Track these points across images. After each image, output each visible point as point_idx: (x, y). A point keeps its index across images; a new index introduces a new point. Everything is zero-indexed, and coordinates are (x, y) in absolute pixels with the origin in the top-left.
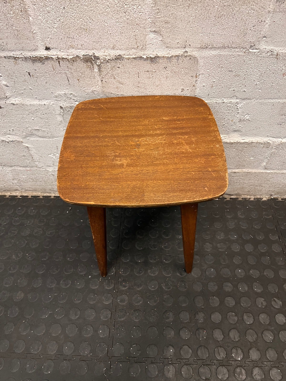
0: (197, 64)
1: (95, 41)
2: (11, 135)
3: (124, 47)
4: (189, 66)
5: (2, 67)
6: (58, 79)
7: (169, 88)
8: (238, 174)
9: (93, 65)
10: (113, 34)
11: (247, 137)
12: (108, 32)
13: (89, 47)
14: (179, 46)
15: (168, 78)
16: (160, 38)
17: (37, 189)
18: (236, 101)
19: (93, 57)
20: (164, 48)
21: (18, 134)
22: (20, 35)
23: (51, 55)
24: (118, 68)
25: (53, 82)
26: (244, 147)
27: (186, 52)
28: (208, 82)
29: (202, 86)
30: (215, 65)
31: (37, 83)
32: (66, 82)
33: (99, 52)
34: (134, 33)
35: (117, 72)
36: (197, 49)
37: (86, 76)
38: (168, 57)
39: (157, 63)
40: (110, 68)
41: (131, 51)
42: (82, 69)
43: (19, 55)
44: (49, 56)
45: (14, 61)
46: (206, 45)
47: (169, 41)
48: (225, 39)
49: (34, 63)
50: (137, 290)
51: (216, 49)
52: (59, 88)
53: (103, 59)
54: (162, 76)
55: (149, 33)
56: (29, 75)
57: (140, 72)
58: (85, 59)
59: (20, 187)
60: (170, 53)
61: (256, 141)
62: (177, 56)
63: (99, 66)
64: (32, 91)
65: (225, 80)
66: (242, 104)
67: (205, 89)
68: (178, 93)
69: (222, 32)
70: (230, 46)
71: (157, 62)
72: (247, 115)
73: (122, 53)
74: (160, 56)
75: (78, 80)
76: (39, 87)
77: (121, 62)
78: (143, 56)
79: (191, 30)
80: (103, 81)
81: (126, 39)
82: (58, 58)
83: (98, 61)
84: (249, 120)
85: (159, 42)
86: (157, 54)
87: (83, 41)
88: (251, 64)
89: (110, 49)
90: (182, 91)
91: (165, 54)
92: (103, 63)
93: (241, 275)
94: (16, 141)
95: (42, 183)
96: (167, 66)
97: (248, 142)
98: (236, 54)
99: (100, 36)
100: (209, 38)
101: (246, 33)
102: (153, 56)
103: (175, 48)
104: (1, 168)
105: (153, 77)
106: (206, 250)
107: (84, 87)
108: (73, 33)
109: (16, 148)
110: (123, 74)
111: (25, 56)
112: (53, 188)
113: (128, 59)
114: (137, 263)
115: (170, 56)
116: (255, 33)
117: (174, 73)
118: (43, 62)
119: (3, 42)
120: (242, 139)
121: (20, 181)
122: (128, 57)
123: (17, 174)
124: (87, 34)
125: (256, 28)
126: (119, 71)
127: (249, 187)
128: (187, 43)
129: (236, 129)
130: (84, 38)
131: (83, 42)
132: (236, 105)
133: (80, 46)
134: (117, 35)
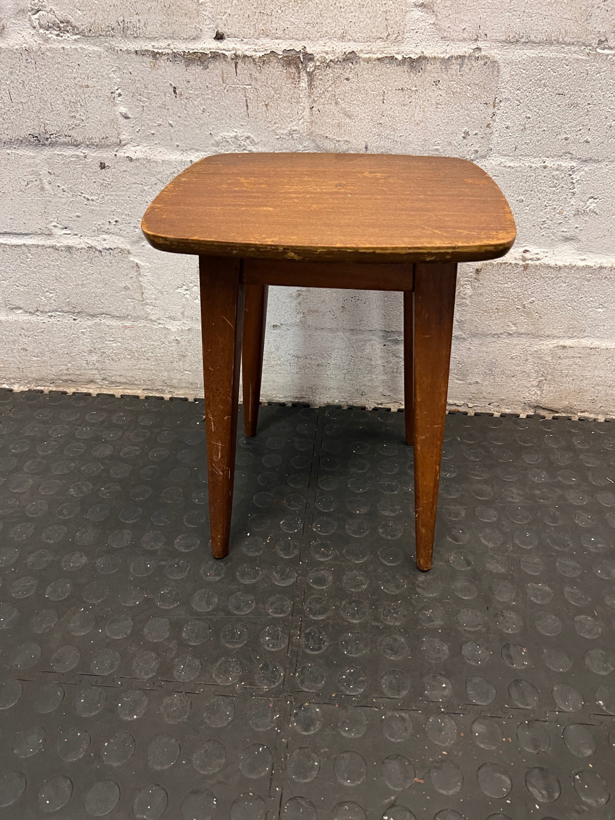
0: (498, 76)
1: (311, 22)
2: (110, 233)
3: (363, 36)
4: (483, 80)
5: (126, 73)
6: (228, 102)
7: (441, 130)
8: (570, 353)
9: (299, 73)
10: (346, 7)
11: (591, 255)
12: (337, 4)
13: (296, 34)
14: (465, 36)
15: (439, 106)
16: (431, 19)
17: (136, 380)
18: (571, 165)
19: (301, 56)
20: (437, 39)
21: (125, 233)
22: (173, 8)
23: (223, 50)
24: (345, 81)
25: (216, 110)
26: (584, 279)
27: (479, 49)
28: (516, 118)
29: (504, 126)
30: (531, 80)
31: (185, 112)
32: (242, 111)
33: (314, 45)
34: (384, 6)
35: (344, 89)
36: (500, 44)
37: (284, 97)
38: (443, 59)
39: (421, 71)
40: (331, 80)
41: (374, 44)
42: (278, 81)
43: (164, 49)
44: (220, 52)
45: (152, 62)
46: (517, 36)
47: (448, 25)
48: (551, 25)
49: (188, 65)
50: (355, 564)
51: (535, 45)
52: (226, 123)
53: (320, 59)
54: (428, 100)
55: (411, 9)
56: (175, 92)
57: (387, 90)
58: (285, 59)
59: (101, 372)
60: (447, 51)
61: (610, 265)
62: (460, 57)
63: (310, 74)
64: (172, 131)
65: (550, 116)
66: (582, 173)
67: (510, 134)
68: (456, 142)
69: (547, 10)
70: (561, 40)
71: (422, 69)
72: (592, 199)
73: (358, 47)
74: (427, 55)
75: (266, 105)
76: (188, 121)
77: (353, 67)
78: (396, 56)
79: (489, 5)
80: (314, 109)
81: (368, 20)
82: (236, 56)
83: (311, 64)
84: (595, 213)
85: (428, 27)
86: (422, 52)
87: (288, 20)
88: (600, 80)
89: (336, 39)
90: (464, 138)
91: (438, 51)
92: (318, 69)
93: (597, 548)
94: (118, 248)
95: (149, 362)
96: (439, 79)
97: (592, 265)
98: (572, 57)
99: (321, 11)
100: (522, 22)
101: (590, 14)
102: (417, 57)
103: (458, 40)
104: (72, 321)
105: (411, 103)
106: (510, 499)
107: (275, 123)
108: (271, 4)
109: (114, 267)
110: (354, 94)
111: (174, 50)
112: (171, 379)
113: (368, 61)
114: (352, 516)
115: (447, 57)
116: (607, 15)
117: (452, 95)
118: (206, 63)
119: (139, 20)
120: (580, 259)
121: (105, 355)
122: (367, 56)
123: (101, 337)
124: (297, 8)
125: (610, 5)
126: (347, 86)
127: (593, 389)
128: (480, 31)
129: (568, 235)
130: (291, 15)
131: (289, 23)
132: (570, 175)
133: (280, 33)
134: (353, 11)
